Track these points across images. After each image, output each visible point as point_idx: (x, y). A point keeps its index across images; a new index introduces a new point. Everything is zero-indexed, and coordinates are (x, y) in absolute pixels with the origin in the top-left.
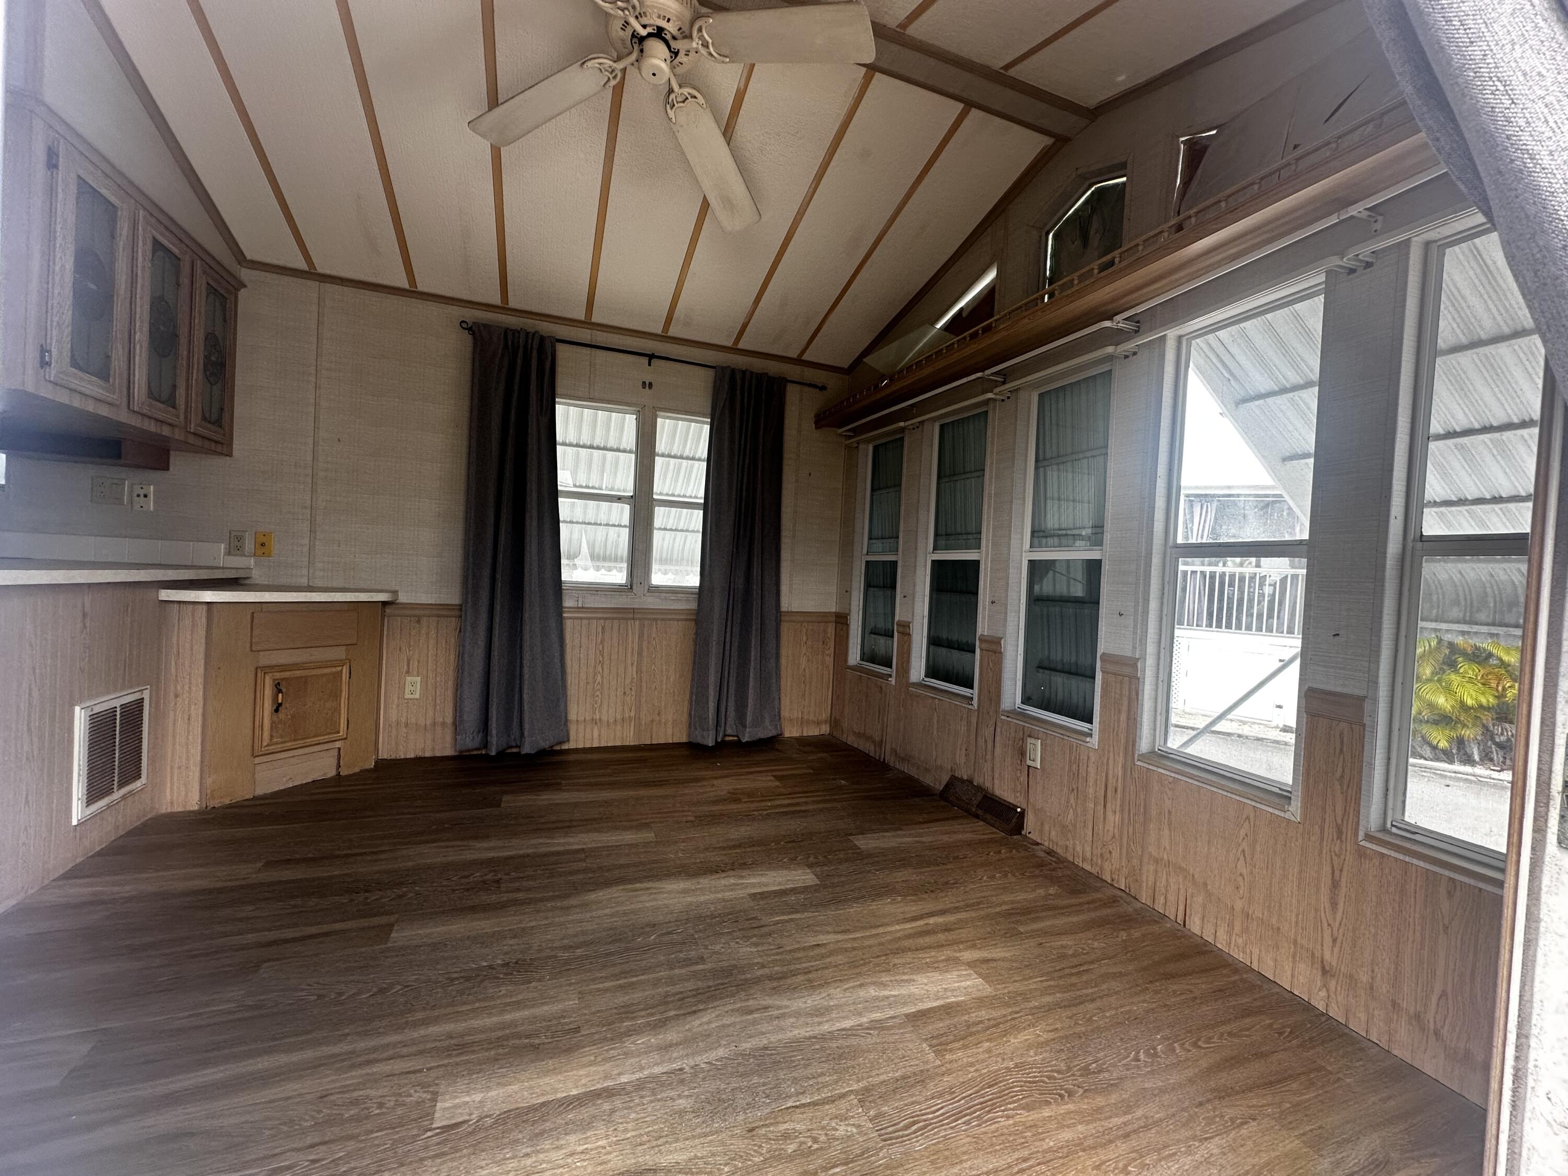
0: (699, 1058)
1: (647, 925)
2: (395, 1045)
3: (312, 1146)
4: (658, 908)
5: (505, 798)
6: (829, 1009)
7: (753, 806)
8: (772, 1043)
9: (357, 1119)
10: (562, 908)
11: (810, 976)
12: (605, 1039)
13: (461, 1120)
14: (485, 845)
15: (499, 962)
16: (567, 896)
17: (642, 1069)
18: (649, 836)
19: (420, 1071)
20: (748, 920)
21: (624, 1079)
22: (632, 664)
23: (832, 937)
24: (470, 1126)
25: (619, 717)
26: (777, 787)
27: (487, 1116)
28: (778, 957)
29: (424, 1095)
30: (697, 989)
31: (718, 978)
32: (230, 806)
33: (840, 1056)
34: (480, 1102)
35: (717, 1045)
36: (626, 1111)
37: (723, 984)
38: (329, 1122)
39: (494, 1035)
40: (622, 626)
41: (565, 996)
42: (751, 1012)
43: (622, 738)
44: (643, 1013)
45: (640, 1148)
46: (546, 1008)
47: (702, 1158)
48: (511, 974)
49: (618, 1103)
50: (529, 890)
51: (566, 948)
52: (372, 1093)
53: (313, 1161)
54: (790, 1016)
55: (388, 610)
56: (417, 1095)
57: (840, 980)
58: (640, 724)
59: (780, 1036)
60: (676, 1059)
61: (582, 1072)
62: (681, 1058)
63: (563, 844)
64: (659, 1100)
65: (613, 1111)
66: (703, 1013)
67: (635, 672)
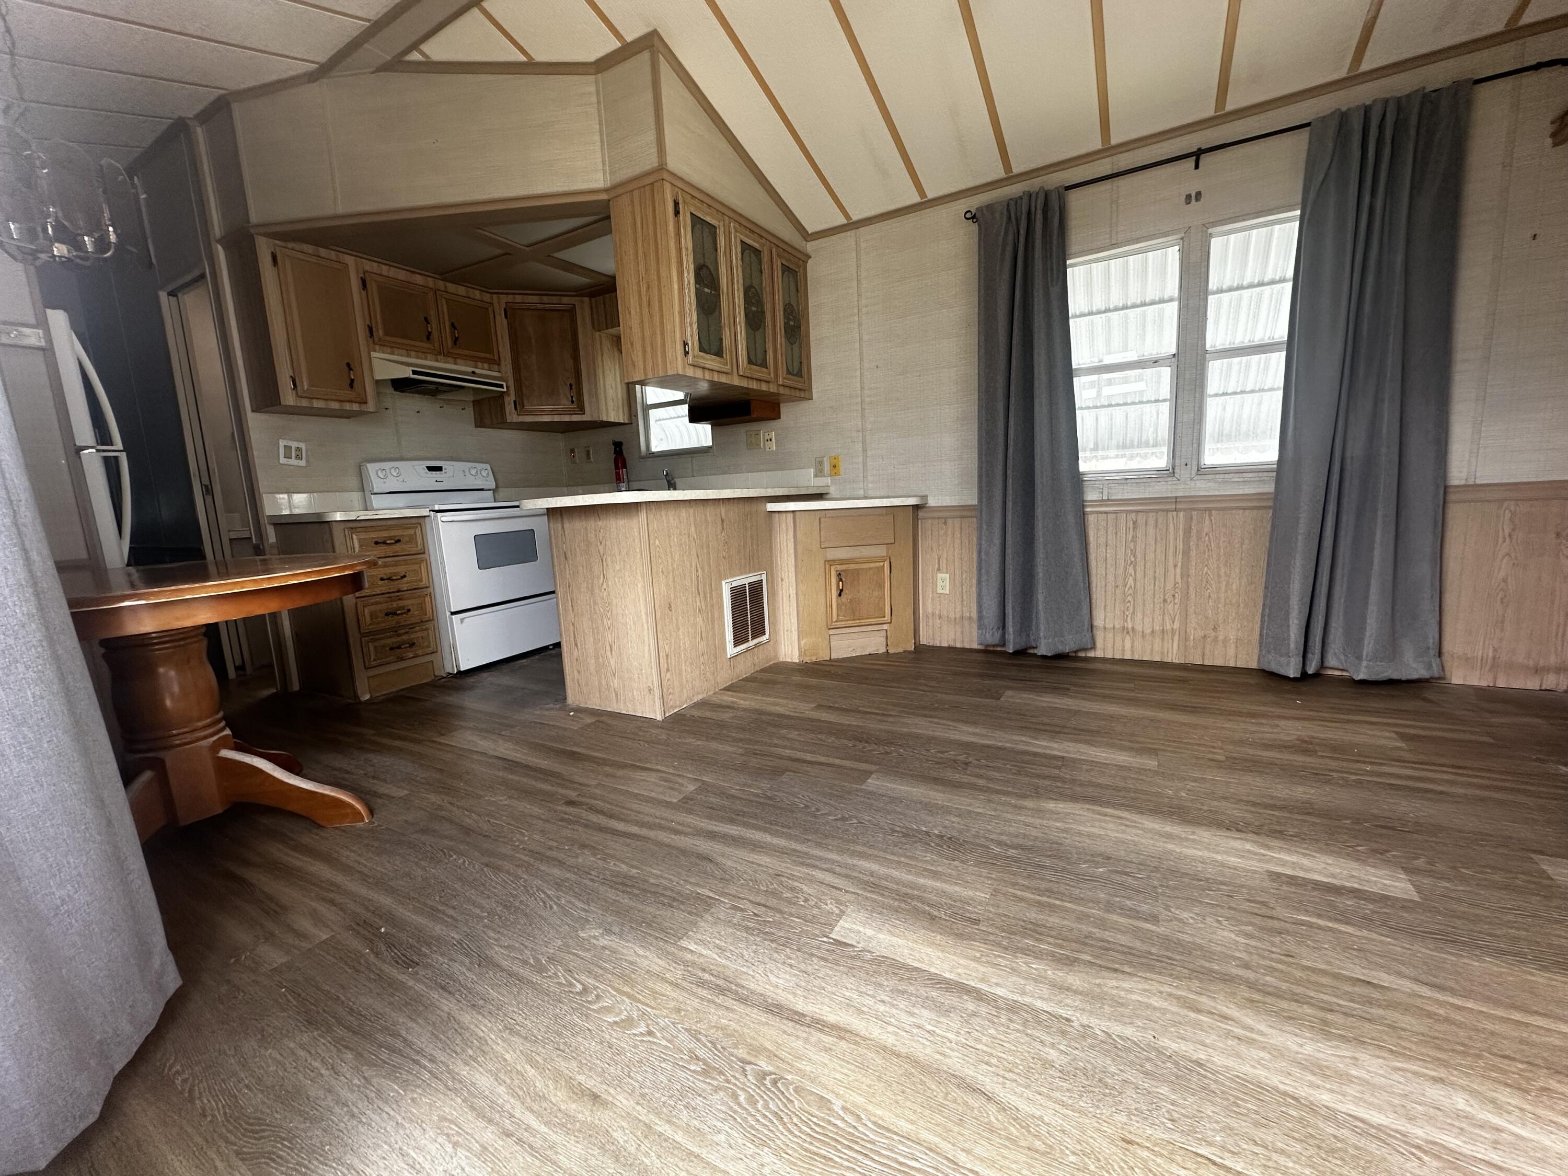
0: (1097, 1021)
1: (1101, 855)
2: (833, 862)
3: (759, 904)
4: (1123, 842)
5: (1009, 693)
6: (1348, 1079)
7: (1333, 764)
8: (1213, 1063)
9: (789, 901)
10: (1015, 806)
11: (1329, 1016)
12: (999, 944)
13: (850, 942)
14: (971, 730)
15: (936, 832)
16: (1024, 797)
17: (1024, 993)
18: (1152, 763)
19: (840, 890)
20: (1248, 900)
21: (1000, 991)
22: (1175, 566)
23: (1407, 985)
24: (854, 951)
25: (1157, 628)
26: (1400, 749)
27: (869, 951)
28: (1280, 966)
29: (835, 909)
30: (1130, 948)
31: (1167, 949)
32: (815, 663)
33: (1332, 1151)
34: (869, 937)
35: (1128, 1020)
36: (988, 1023)
37: (1170, 958)
38: (774, 894)
39: (904, 890)
40: (1160, 521)
41: (978, 886)
42: (1199, 1011)
43: (1163, 653)
44: (1051, 940)
45: (985, 1067)
46: (957, 888)
47: (1048, 1124)
48: (942, 846)
49: (983, 1009)
50: (990, 779)
51: (1000, 843)
52: (805, 888)
53: (755, 915)
54: (1263, 1049)
55: (921, 514)
56: (831, 907)
57: (1391, 1051)
58: (1186, 639)
59: (1231, 1063)
60: (1067, 1005)
61: (963, 961)
62: (1076, 1008)
63: (1046, 747)
64: (1027, 1035)
65: (974, 1014)
66: (1127, 978)
67: (1178, 576)
